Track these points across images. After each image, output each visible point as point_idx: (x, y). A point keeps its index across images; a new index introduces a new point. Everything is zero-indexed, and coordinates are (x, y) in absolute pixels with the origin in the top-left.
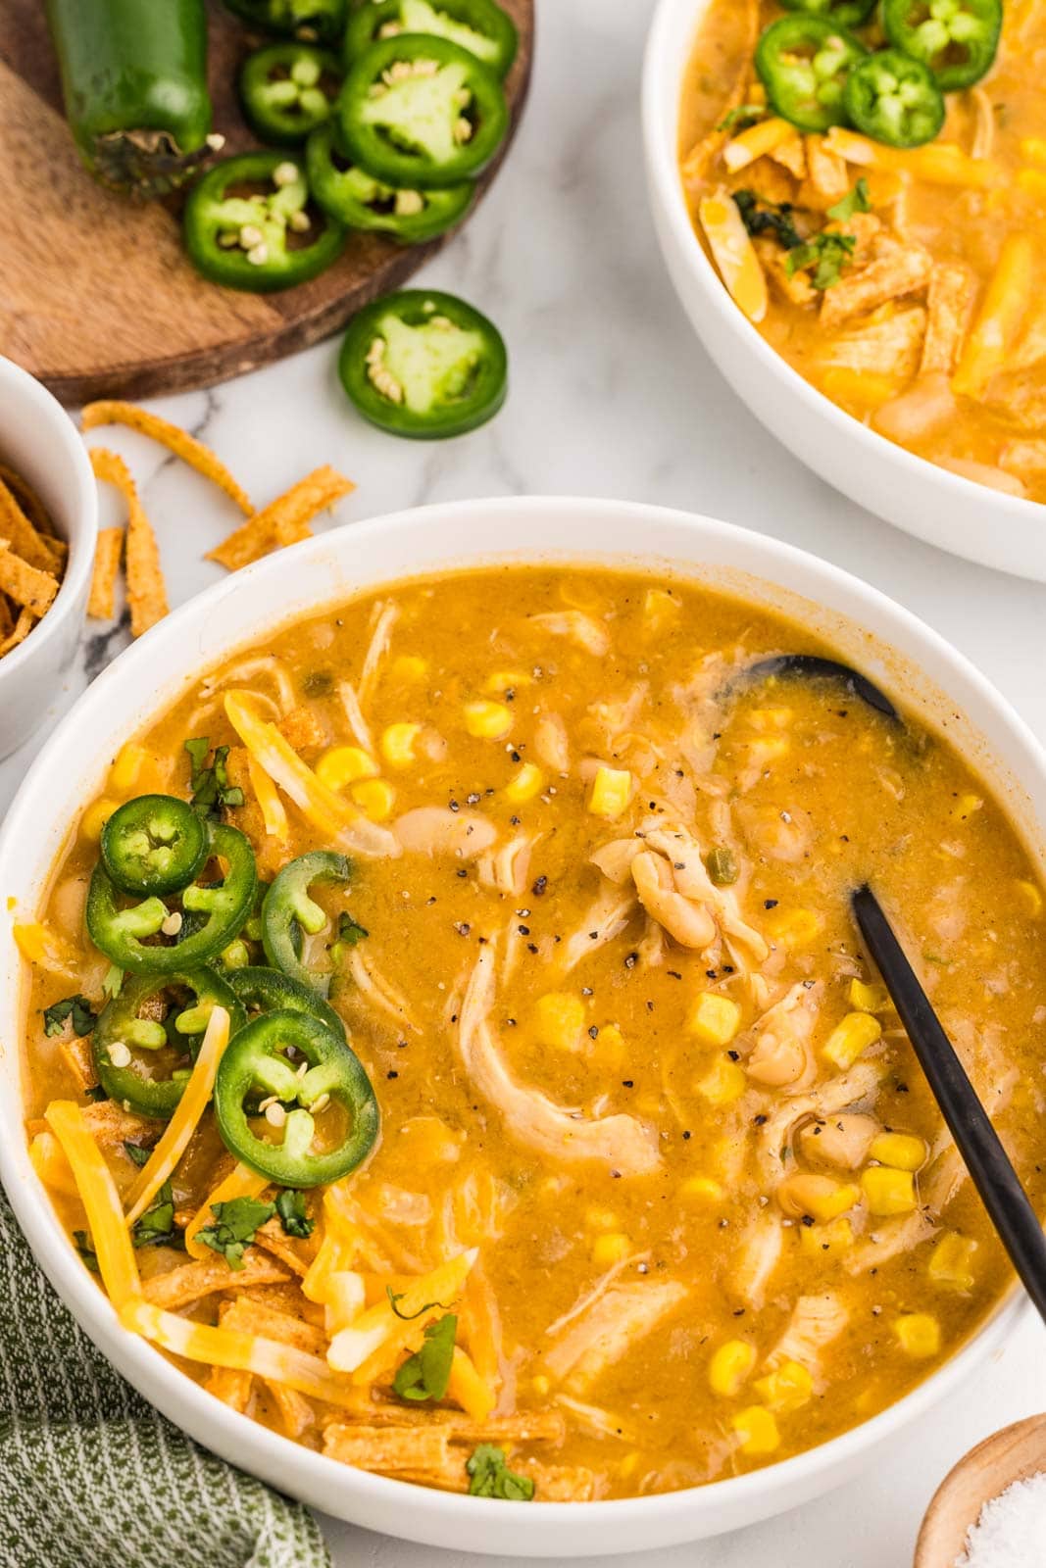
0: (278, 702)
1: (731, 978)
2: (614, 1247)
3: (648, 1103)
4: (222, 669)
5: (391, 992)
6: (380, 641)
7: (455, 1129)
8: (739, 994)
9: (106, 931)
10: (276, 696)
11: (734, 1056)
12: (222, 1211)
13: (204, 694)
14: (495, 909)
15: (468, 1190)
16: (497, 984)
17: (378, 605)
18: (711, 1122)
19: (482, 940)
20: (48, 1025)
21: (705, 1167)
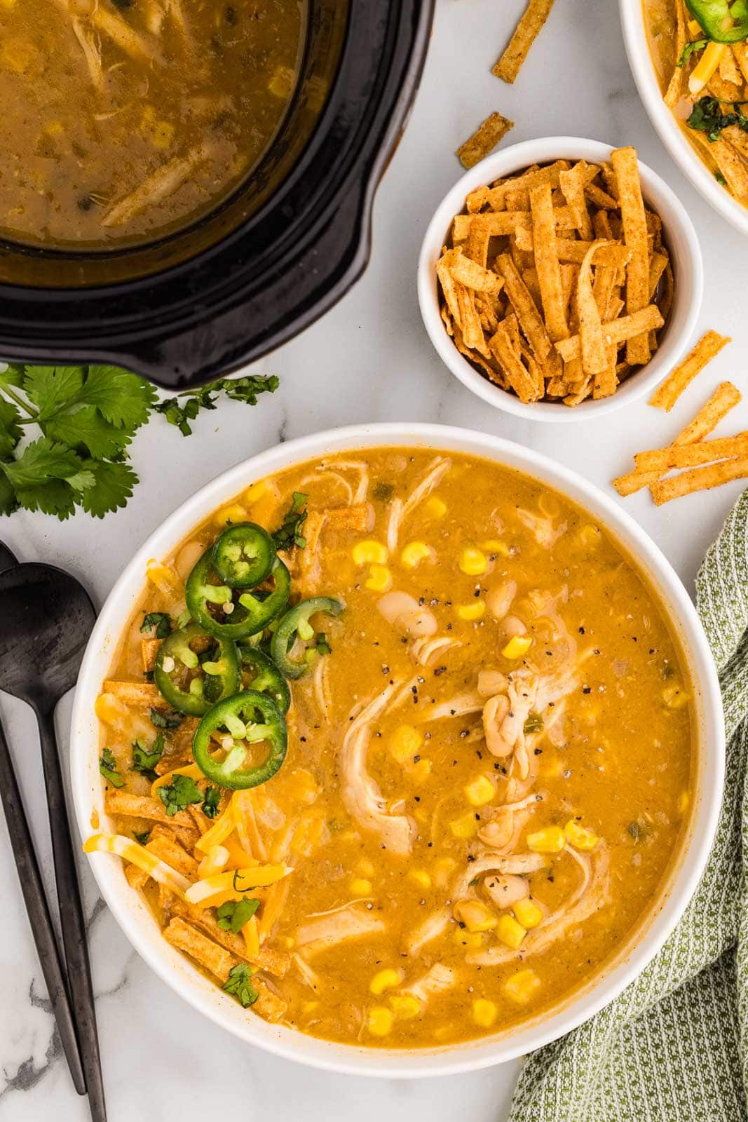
0: (354, 494)
1: (502, 776)
2: (362, 887)
3: (421, 814)
4: (334, 458)
5: (327, 694)
6: (430, 482)
7: (319, 784)
8: (501, 785)
9: (195, 591)
10: (355, 488)
11: (478, 817)
12: (178, 779)
13: (320, 468)
14: (409, 668)
15: (307, 822)
16: (383, 710)
17: (439, 459)
18: (446, 844)
19: (392, 682)
20: (144, 625)
21: (429, 866)
